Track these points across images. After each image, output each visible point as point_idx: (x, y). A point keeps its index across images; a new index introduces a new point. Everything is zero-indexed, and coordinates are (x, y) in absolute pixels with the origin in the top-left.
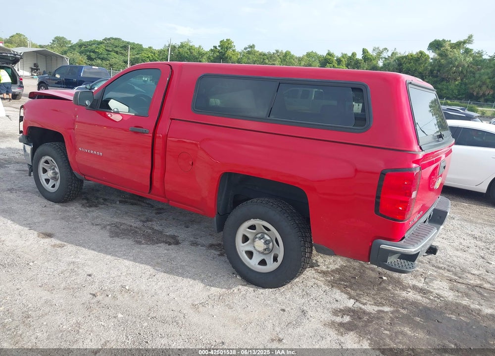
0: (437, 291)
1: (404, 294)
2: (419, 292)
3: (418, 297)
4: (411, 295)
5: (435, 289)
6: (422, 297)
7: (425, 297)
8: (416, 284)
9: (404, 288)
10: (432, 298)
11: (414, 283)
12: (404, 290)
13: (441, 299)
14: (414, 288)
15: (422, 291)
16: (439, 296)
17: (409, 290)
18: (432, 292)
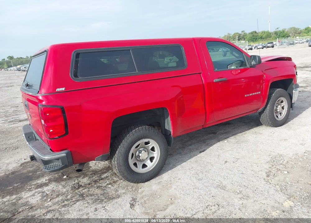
0: (33, 192)
1: (47, 178)
2: (41, 184)
3: (39, 181)
4: (43, 180)
5: (36, 192)
6: (37, 183)
7: (36, 184)
8: (48, 187)
9: (50, 181)
10: (33, 186)
11: (50, 187)
12: (49, 179)
13: (28, 190)
14: (46, 185)
15: (41, 186)
16: (30, 190)
17: (47, 181)
18: (35, 189)
